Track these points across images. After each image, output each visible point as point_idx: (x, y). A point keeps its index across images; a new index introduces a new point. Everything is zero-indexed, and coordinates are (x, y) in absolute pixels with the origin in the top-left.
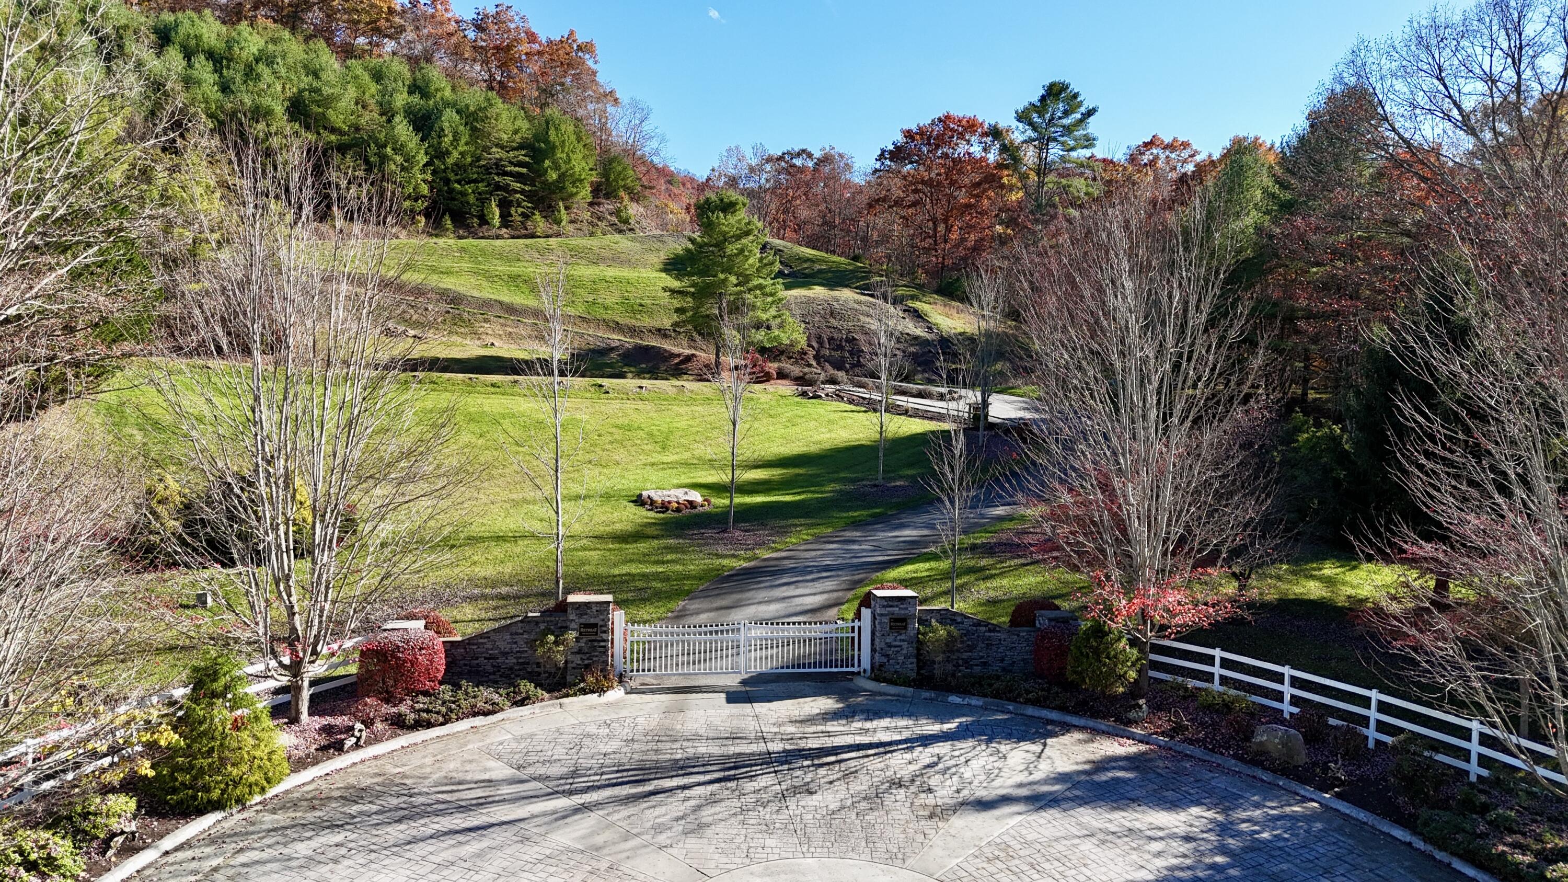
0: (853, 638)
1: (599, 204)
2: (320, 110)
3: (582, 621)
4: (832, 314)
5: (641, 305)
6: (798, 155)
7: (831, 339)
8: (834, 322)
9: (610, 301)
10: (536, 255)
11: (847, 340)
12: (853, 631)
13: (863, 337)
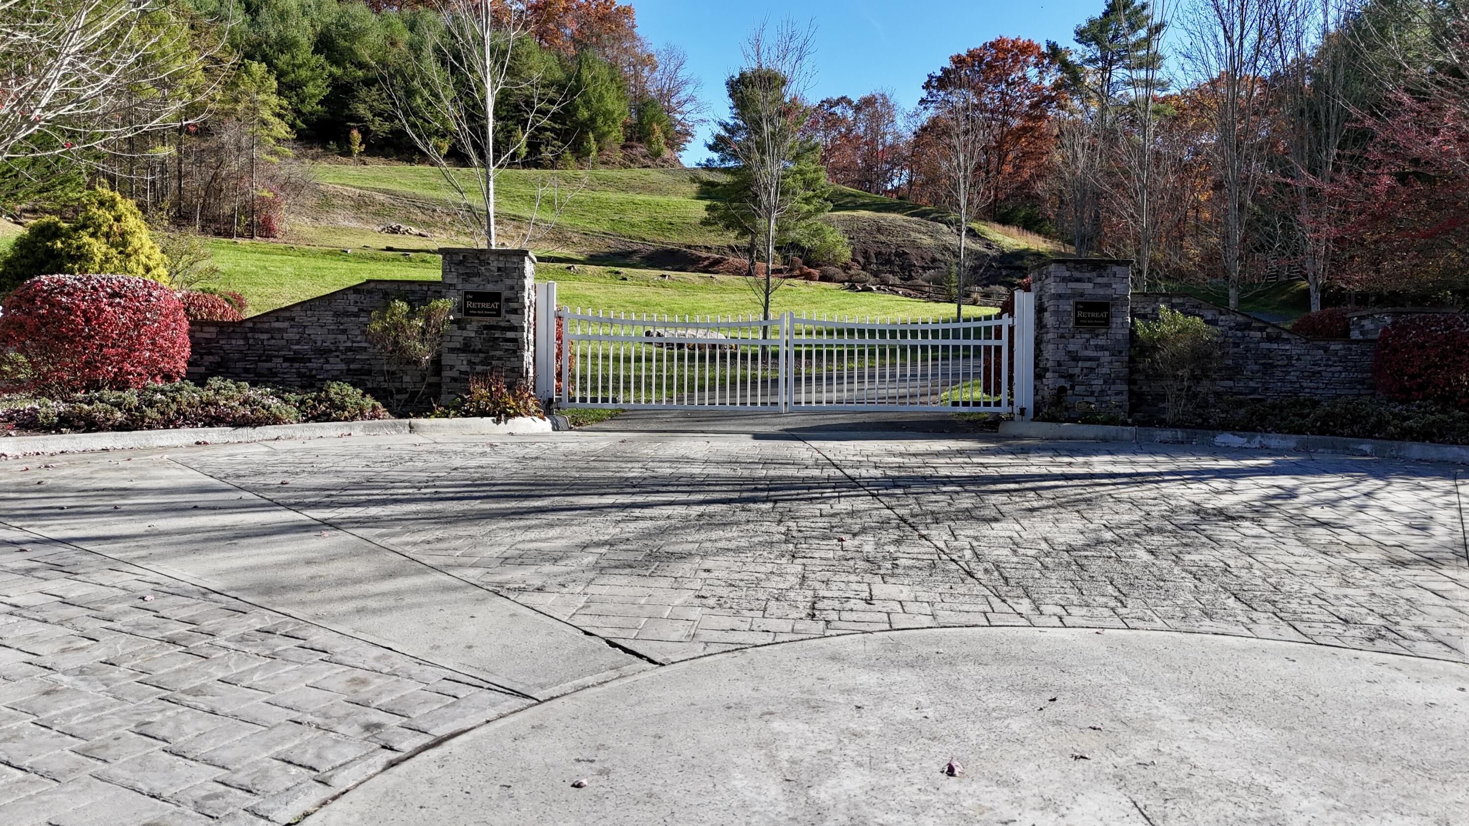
0: (998, 349)
1: (632, 147)
2: (347, 44)
3: (470, 287)
4: (879, 230)
5: (671, 224)
6: (838, 103)
7: (878, 254)
8: (882, 238)
9: (636, 219)
10: (564, 182)
11: (897, 254)
12: (998, 336)
13: (914, 252)
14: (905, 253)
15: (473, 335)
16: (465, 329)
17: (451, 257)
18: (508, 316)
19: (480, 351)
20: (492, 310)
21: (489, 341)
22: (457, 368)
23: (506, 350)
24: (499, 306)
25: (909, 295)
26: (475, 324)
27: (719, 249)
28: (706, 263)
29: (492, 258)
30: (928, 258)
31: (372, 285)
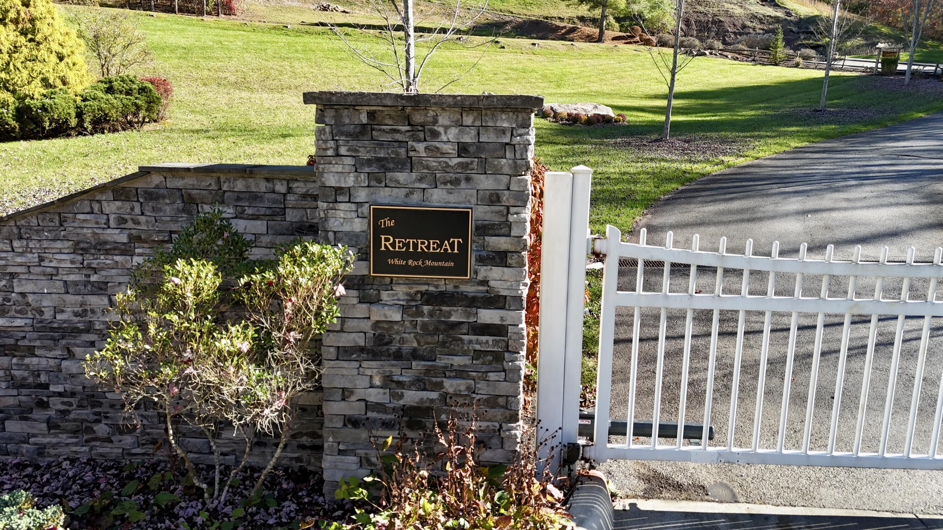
3: (389, 197)
4: (697, 2)
7: (698, 22)
13: (728, 19)
14: (721, 21)
15: (397, 317)
16: (377, 301)
17: (338, 117)
18: (484, 272)
19: (415, 355)
20: (445, 256)
21: (437, 331)
22: (360, 393)
23: (478, 354)
24: (463, 247)
25: (737, 59)
26: (401, 291)
27: (570, 19)
28: (563, 31)
29: (443, 120)
30: (739, 25)
31: (156, 179)
